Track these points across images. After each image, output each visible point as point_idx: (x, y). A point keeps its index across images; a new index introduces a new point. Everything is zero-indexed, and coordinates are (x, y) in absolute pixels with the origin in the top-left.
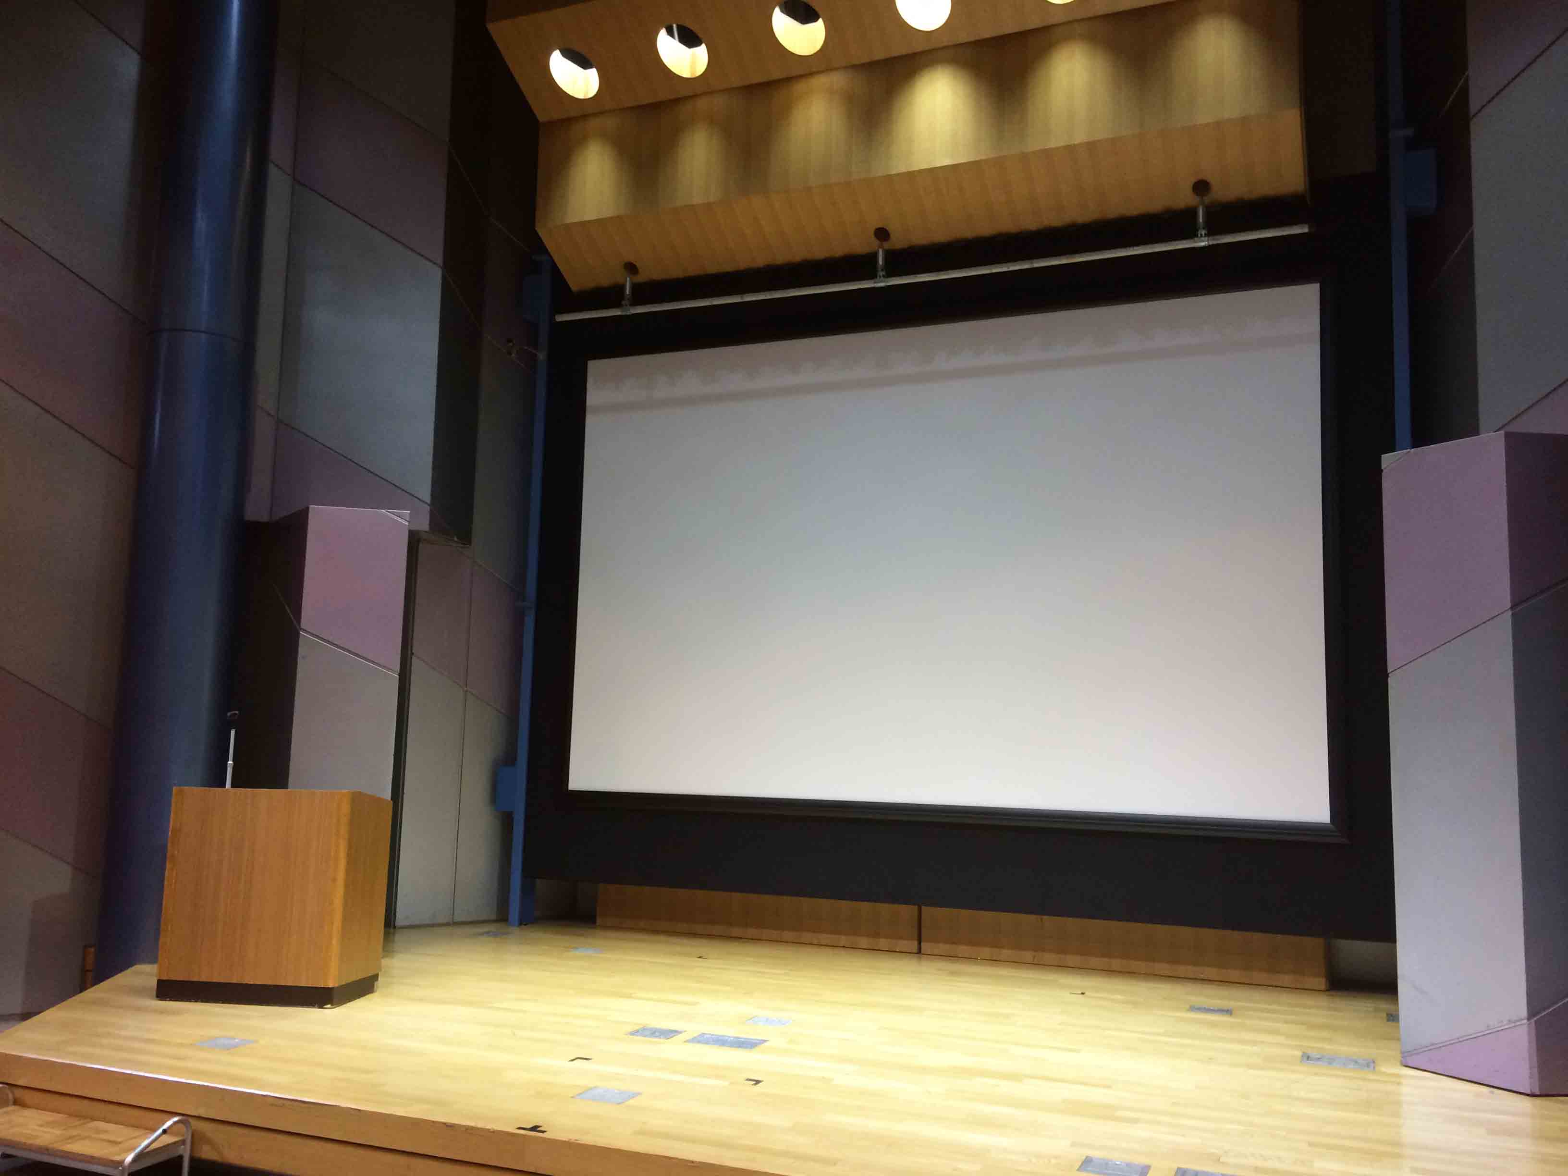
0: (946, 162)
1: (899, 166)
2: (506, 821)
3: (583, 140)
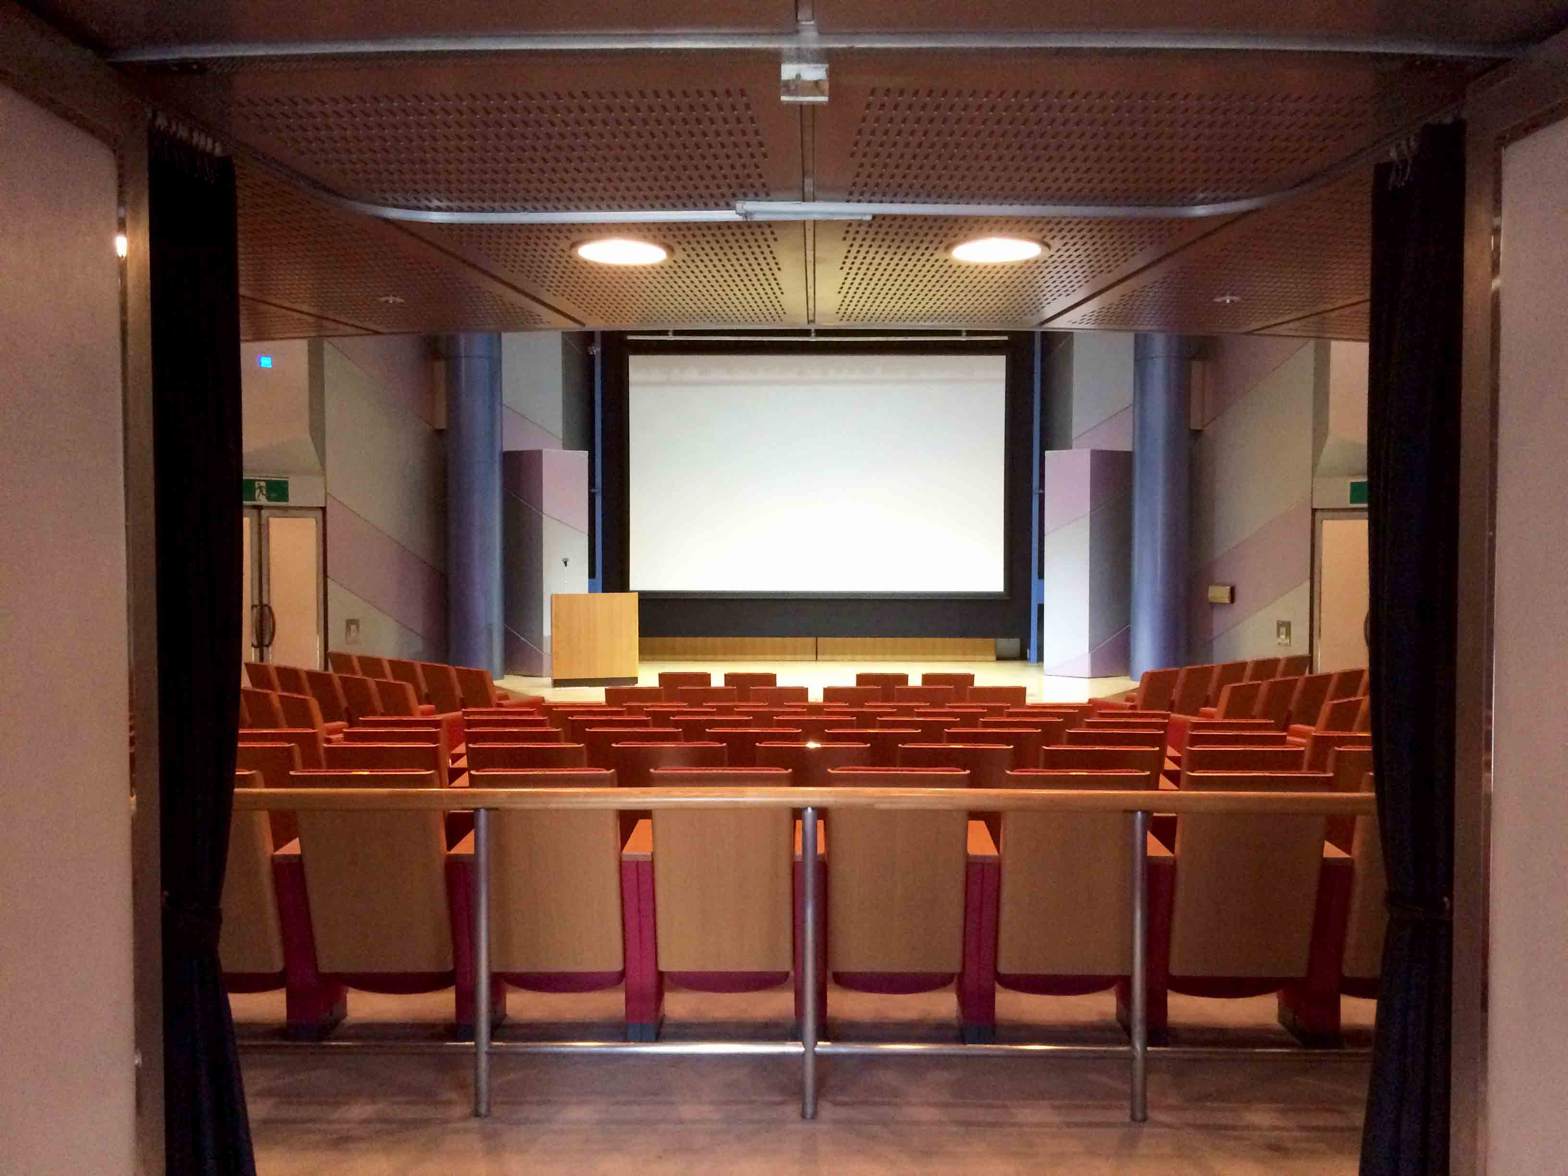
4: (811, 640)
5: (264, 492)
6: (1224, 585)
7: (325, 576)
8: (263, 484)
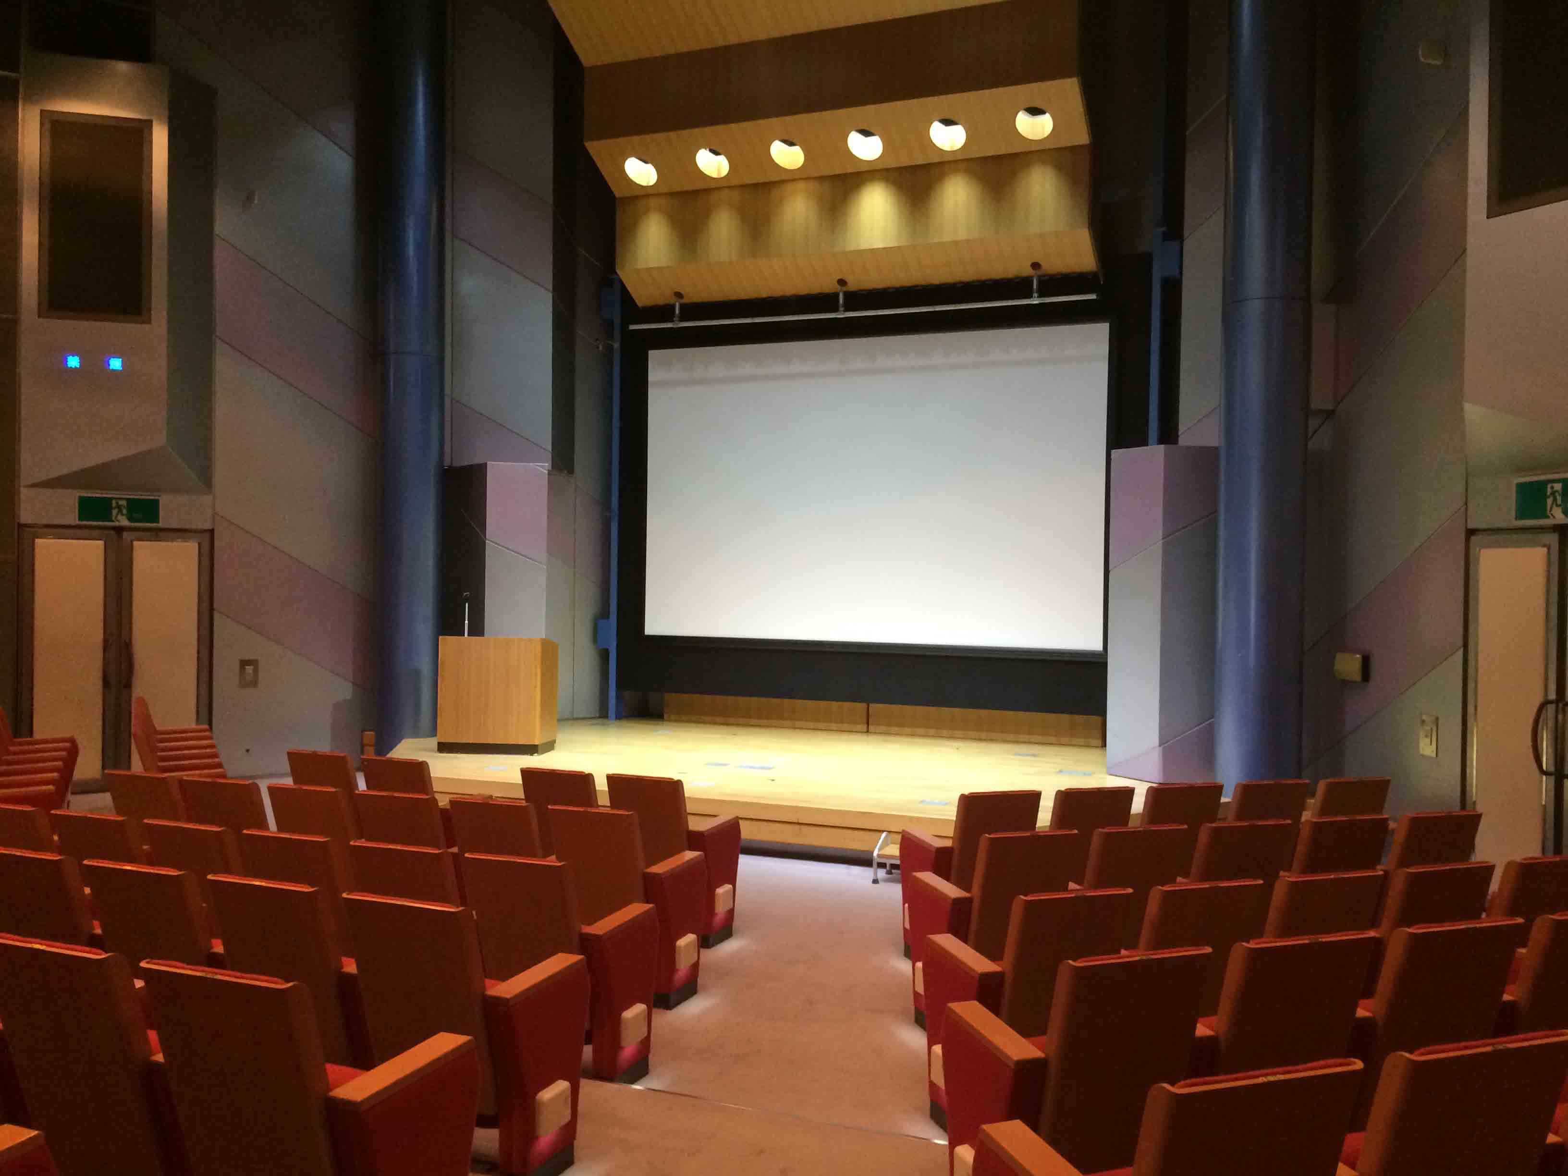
0: (881, 245)
1: (852, 246)
2: (604, 655)
3: (647, 211)
4: (860, 707)
5: (125, 511)
6: (1355, 651)
7: (211, 610)
8: (123, 503)
